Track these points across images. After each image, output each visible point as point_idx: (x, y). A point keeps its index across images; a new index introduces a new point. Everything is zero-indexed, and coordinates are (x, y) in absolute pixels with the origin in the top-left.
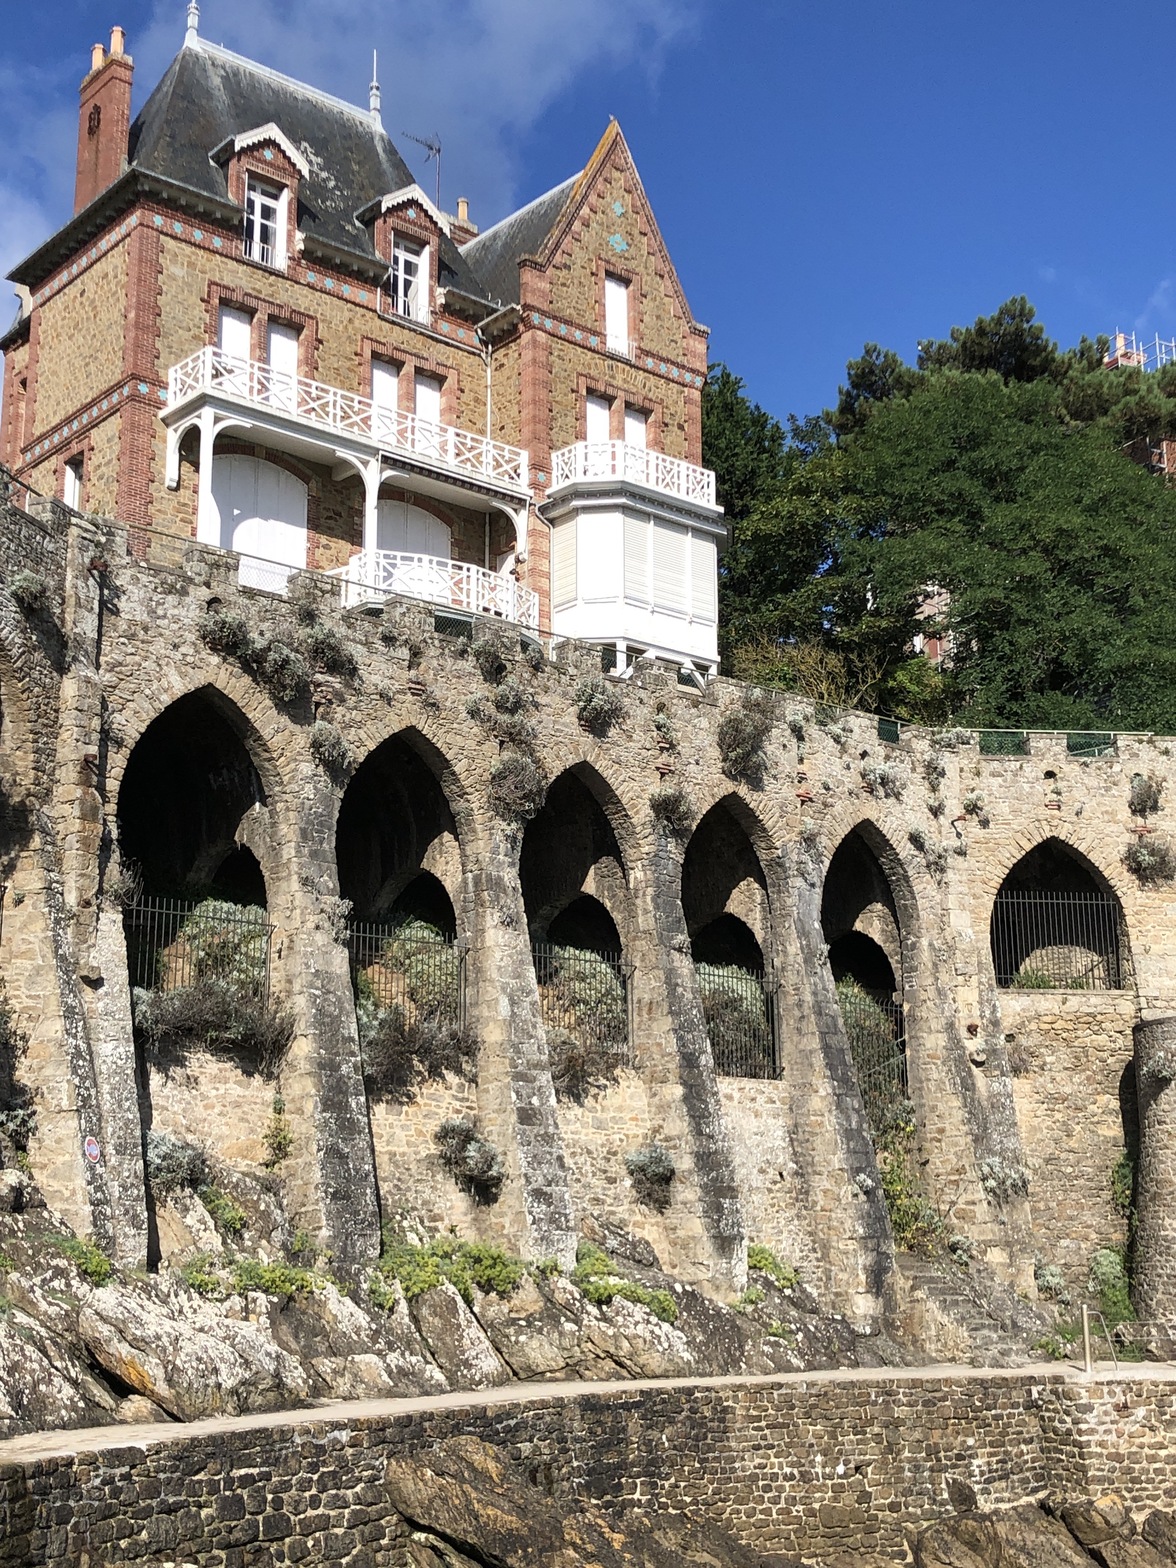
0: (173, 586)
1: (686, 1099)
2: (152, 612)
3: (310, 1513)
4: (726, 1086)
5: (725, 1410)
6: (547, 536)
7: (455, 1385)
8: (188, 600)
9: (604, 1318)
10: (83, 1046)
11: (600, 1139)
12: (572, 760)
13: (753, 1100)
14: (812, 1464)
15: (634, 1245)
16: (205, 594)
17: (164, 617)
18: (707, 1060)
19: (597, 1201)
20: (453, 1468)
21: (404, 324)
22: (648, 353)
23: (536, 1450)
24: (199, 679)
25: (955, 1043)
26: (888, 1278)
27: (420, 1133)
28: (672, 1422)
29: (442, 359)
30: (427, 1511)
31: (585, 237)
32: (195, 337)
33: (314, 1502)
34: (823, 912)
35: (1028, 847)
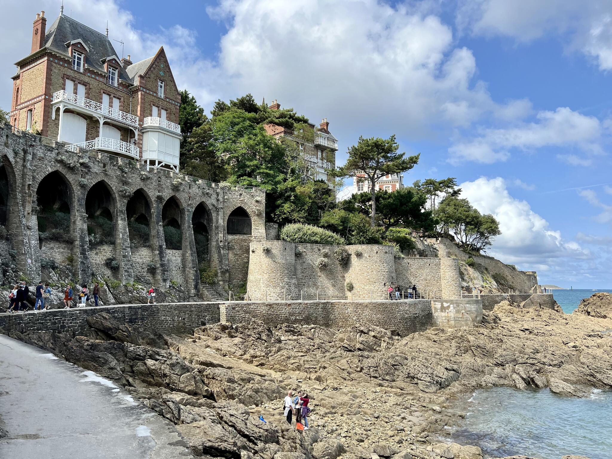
0: (50, 150)
1: (159, 254)
2: (45, 155)
3: (70, 325)
4: (168, 251)
5: (158, 309)
6: (142, 136)
7: (105, 304)
8: (53, 152)
9: (137, 293)
10: (28, 241)
11: (141, 261)
12: (139, 188)
13: (175, 254)
14: (175, 318)
15: (146, 280)
16: (57, 151)
17: (47, 156)
18: (164, 246)
19: (139, 272)
20: (99, 318)
21: (112, 86)
22: (167, 98)
23: (118, 315)
24: (55, 169)
25: (218, 244)
26: (198, 286)
27: (102, 259)
28: (148, 311)
29: (120, 95)
30: (94, 324)
31: (154, 72)
32: (60, 86)
33: (71, 323)
34: (192, 219)
35: (235, 208)
